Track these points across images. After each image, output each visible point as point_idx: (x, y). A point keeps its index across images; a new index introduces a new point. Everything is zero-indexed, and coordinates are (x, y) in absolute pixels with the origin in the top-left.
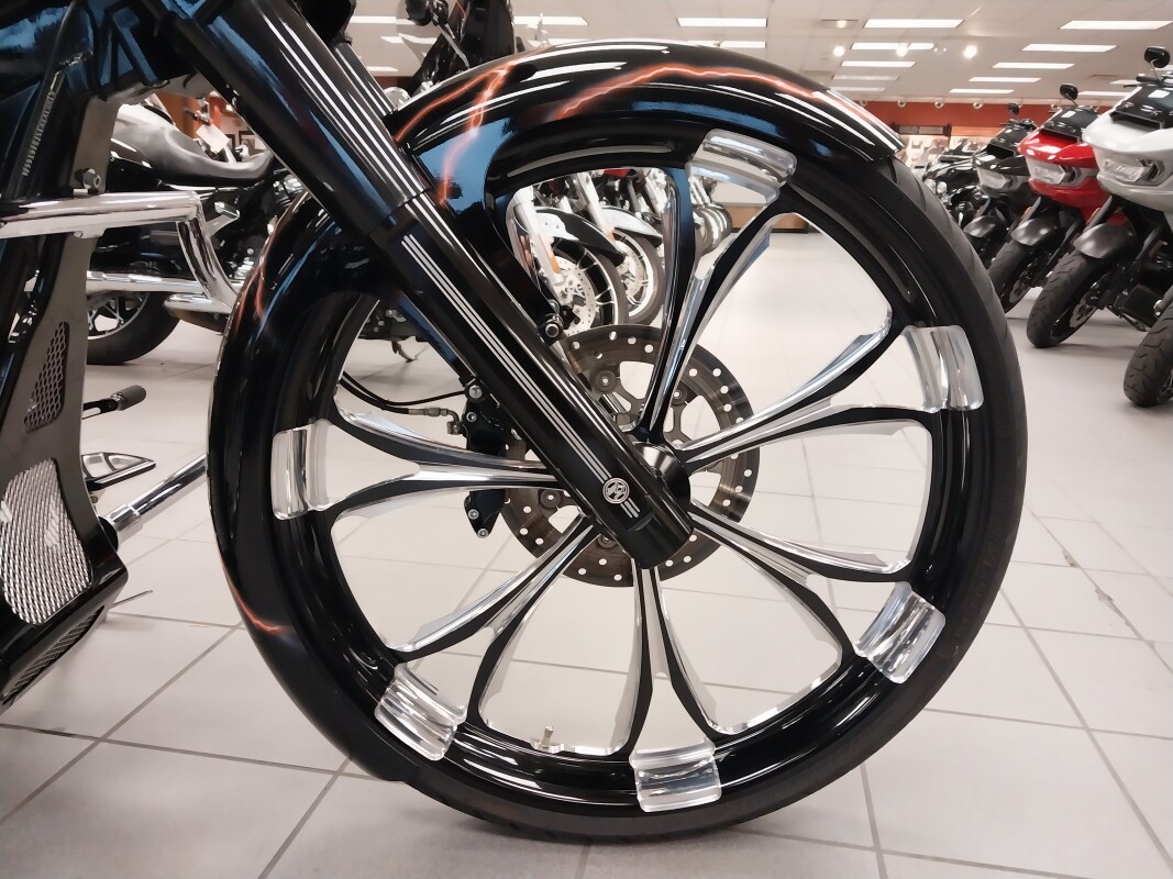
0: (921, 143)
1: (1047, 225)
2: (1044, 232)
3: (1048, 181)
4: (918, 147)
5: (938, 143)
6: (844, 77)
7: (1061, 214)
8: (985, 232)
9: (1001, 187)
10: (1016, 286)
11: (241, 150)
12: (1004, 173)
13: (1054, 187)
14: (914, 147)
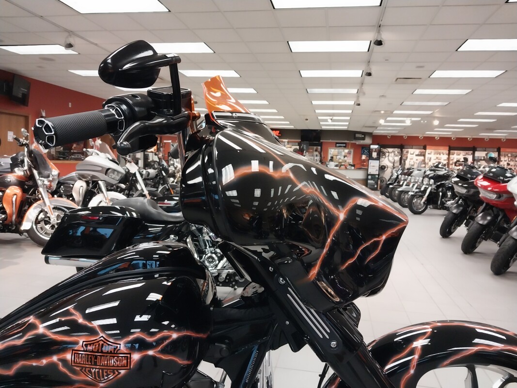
0: (414, 153)
1: (490, 215)
2: (489, 218)
3: (488, 198)
4: (413, 154)
5: (421, 153)
6: (381, 128)
7: (494, 209)
8: (459, 211)
9: (464, 192)
10: (479, 240)
11: (143, 172)
12: (465, 188)
13: (492, 200)
14: (411, 154)
